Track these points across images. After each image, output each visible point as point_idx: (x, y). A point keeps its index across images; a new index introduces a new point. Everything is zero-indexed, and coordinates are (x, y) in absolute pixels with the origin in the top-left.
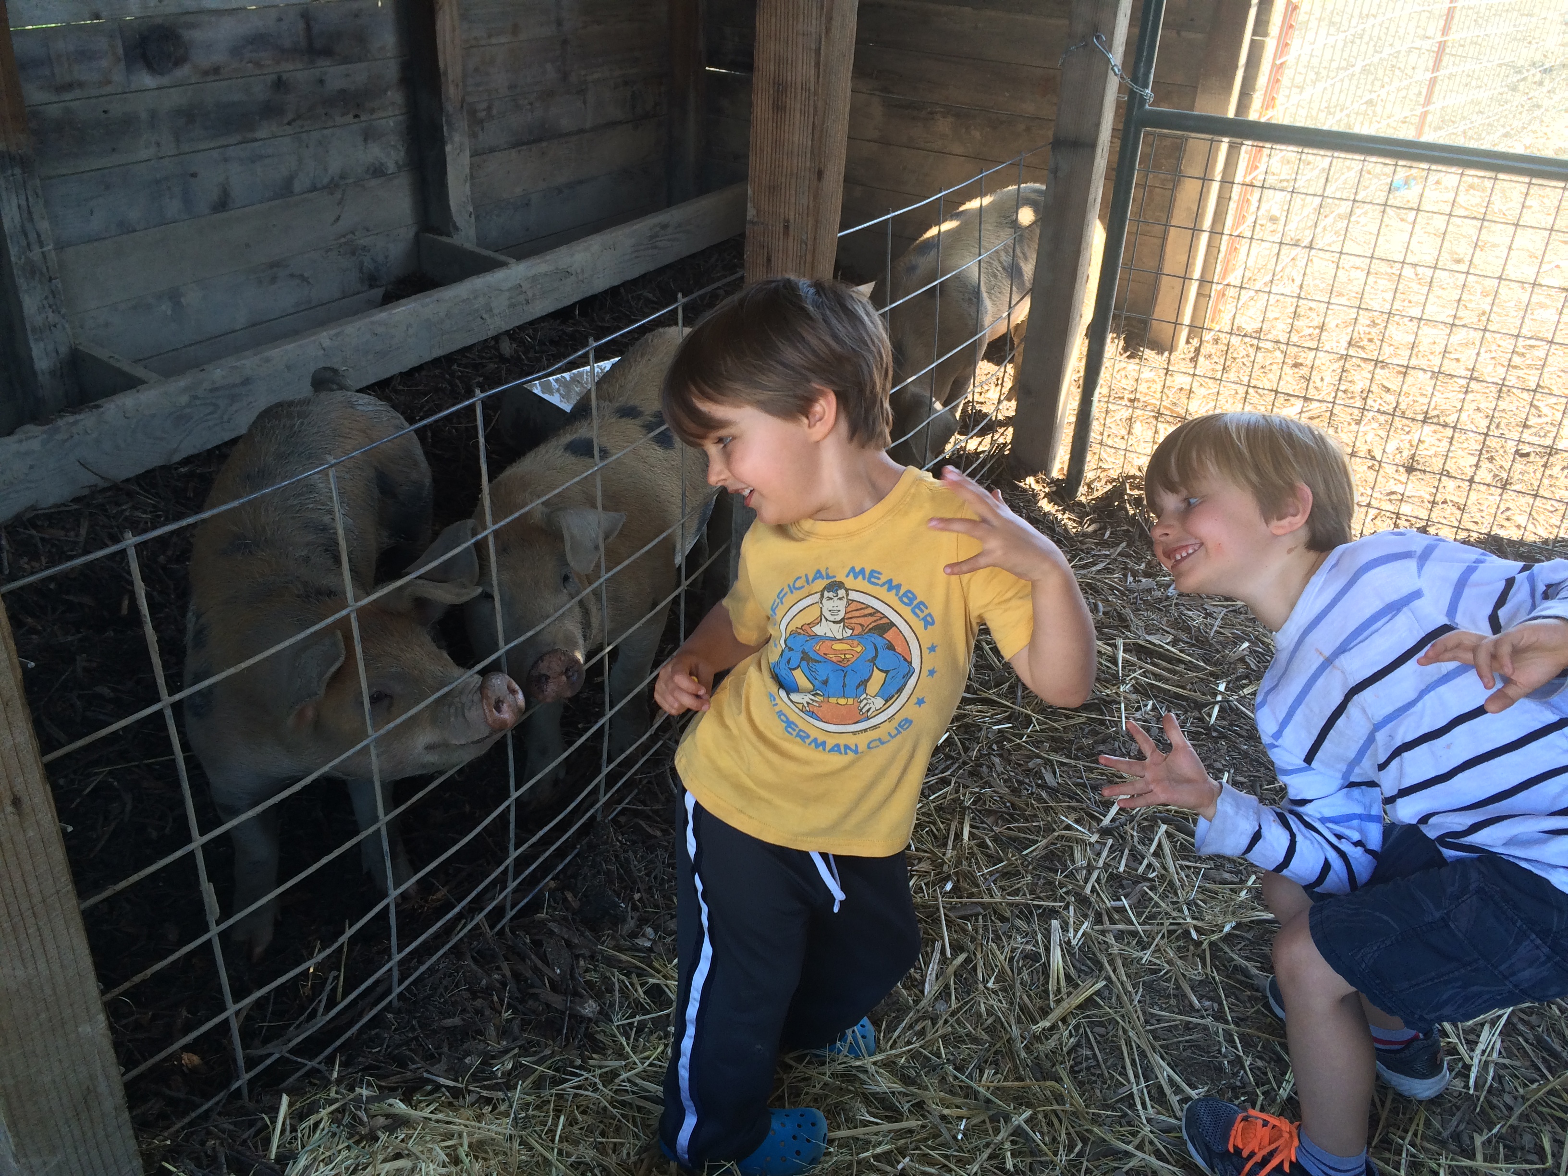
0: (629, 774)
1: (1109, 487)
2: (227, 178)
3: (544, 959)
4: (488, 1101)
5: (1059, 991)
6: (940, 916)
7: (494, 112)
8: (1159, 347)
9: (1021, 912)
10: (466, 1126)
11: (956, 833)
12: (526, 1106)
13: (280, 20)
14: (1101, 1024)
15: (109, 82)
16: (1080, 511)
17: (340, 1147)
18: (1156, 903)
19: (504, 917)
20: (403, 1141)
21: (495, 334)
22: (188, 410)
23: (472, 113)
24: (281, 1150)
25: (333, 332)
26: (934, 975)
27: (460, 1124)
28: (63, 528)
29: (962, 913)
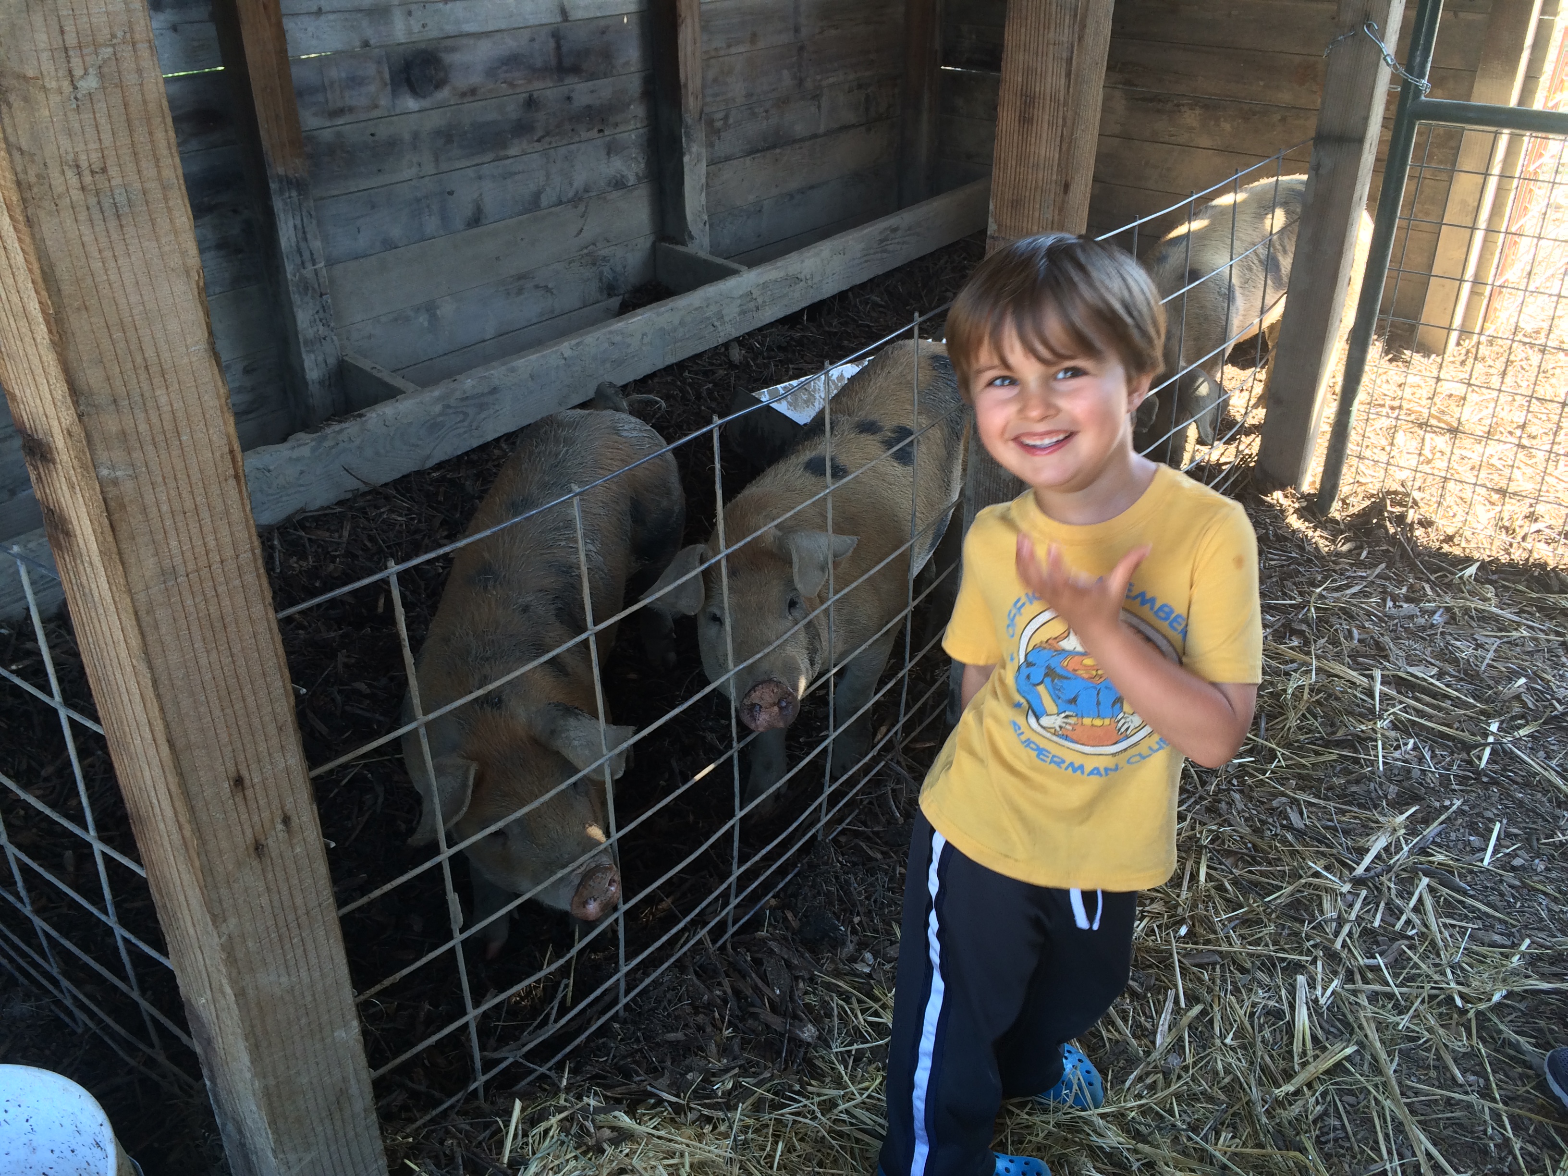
0: (851, 795)
1: (1367, 503)
2: (481, 195)
3: (764, 978)
4: (709, 1120)
5: (1304, 1053)
6: (1173, 963)
7: (731, 121)
8: (1426, 350)
9: (1263, 964)
10: (688, 1145)
11: (1191, 874)
12: (745, 1129)
13: (533, 40)
14: (1351, 1093)
15: (376, 106)
16: (1334, 528)
17: (568, 1156)
18: (1415, 963)
19: (726, 932)
20: (627, 1155)
21: (726, 340)
22: (441, 419)
23: (710, 123)
24: (513, 1154)
25: (573, 342)
26: (1166, 1026)
27: (682, 1143)
28: (328, 530)
29: (1197, 961)
